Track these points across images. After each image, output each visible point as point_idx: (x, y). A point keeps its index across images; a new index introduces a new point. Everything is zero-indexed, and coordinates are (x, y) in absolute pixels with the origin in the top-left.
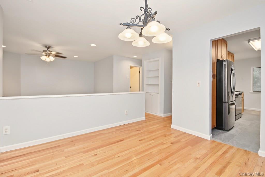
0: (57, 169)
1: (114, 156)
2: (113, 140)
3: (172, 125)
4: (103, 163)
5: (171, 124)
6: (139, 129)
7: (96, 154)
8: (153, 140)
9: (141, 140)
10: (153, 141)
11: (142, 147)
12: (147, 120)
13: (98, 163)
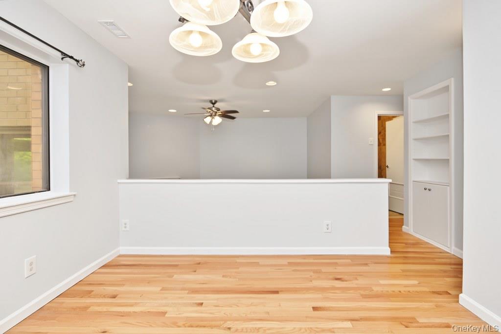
0: (132, 305)
1: (222, 323)
2: (258, 285)
3: (461, 295)
4: (192, 327)
5: (461, 292)
6: (345, 277)
7: (202, 304)
8: (352, 320)
9: (320, 308)
10: (348, 324)
11: (300, 329)
12: (395, 257)
13: (184, 325)
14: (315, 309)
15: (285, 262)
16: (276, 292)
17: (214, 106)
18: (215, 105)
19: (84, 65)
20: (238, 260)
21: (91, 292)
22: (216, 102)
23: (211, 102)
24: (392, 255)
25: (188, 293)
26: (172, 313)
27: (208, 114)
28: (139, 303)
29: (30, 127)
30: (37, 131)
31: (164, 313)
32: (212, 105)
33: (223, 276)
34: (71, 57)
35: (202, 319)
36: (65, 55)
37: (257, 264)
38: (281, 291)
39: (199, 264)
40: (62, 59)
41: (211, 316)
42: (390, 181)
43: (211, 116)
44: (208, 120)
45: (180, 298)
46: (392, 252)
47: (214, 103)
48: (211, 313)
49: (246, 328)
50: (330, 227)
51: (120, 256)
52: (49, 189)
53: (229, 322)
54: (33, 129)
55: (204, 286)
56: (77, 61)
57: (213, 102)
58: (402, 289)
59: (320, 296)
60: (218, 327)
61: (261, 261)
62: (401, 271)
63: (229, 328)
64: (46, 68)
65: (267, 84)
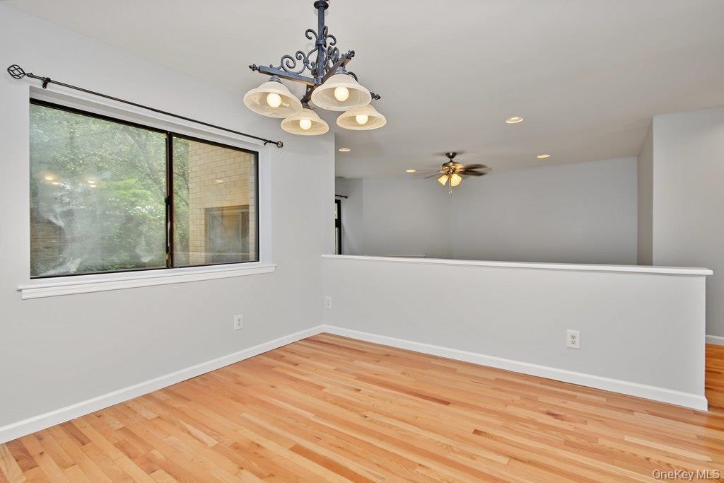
14: (476, 432)
15: (492, 376)
16: (447, 403)
17: (451, 161)
18: (454, 160)
19: (282, 146)
20: (433, 362)
21: (283, 356)
22: (454, 154)
23: (448, 155)
24: (711, 413)
25: (355, 379)
26: (329, 389)
27: (443, 172)
28: (308, 374)
29: (248, 205)
30: (252, 210)
31: (321, 388)
32: (449, 160)
33: (403, 373)
34: (270, 142)
35: (349, 402)
36: (266, 141)
37: (454, 371)
38: (453, 404)
39: (388, 356)
40: (265, 144)
41: (359, 401)
42: (710, 272)
43: (447, 174)
44: (443, 180)
45: (346, 380)
46: (709, 406)
47: (452, 156)
48: (361, 400)
49: (382, 422)
50: (577, 340)
51: (324, 334)
52: (258, 261)
53: (370, 412)
54: (250, 208)
55: (376, 377)
56: (277, 144)
57: (451, 154)
58: (654, 457)
59: (500, 423)
60: (357, 412)
61: (460, 369)
62: (696, 437)
63: (366, 417)
64: (256, 154)
65: (507, 122)
